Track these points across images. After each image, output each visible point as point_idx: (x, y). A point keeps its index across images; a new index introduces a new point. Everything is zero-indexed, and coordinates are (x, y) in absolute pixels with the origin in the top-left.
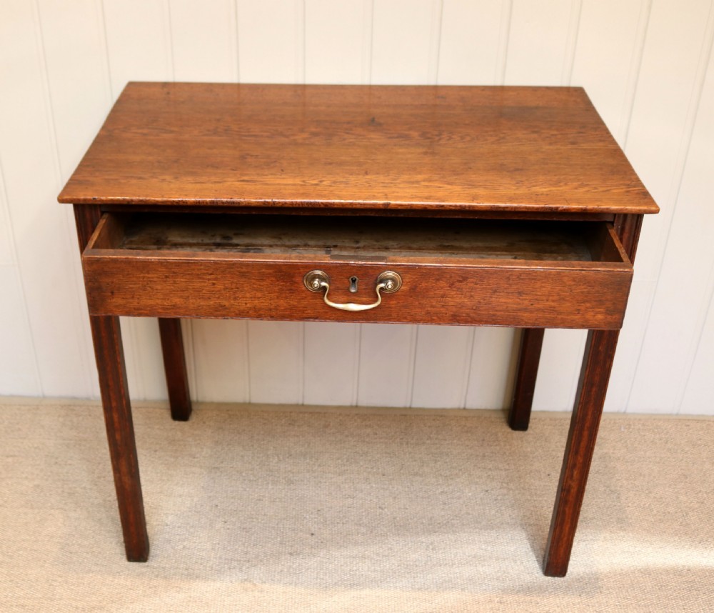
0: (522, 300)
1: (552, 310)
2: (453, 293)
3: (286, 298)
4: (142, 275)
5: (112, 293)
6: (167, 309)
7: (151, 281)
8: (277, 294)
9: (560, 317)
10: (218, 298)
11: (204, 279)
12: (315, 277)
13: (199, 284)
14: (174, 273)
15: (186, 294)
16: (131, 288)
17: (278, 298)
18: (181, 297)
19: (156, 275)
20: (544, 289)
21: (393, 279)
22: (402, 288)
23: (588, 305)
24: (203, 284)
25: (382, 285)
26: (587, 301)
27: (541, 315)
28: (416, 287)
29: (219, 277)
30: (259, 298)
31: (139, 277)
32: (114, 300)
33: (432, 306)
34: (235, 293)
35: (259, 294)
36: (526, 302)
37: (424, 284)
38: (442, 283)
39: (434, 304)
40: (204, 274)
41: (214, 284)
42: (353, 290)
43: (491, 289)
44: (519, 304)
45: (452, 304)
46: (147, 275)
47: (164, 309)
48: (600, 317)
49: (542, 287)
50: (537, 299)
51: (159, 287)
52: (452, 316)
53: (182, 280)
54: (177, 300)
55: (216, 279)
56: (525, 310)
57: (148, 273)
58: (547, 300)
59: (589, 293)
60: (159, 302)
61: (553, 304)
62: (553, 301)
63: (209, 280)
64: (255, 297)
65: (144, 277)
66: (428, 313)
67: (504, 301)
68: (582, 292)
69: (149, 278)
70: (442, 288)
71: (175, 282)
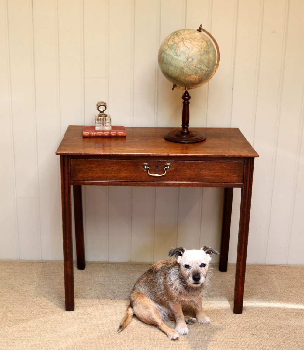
0: (211, 172)
1: (220, 176)
2: (189, 170)
3: (136, 173)
4: (90, 165)
5: (79, 172)
6: (97, 178)
7: (92, 167)
8: (133, 172)
9: (222, 178)
10: (114, 173)
11: (109, 166)
12: (145, 165)
13: (108, 169)
14: (100, 164)
15: (103, 172)
16: (86, 170)
17: (133, 173)
18: (102, 173)
19: (94, 165)
20: (217, 169)
21: (170, 166)
22: (173, 169)
23: (231, 174)
24: (109, 168)
25: (166, 167)
26: (231, 173)
27: (216, 178)
28: (177, 168)
29: (115, 166)
30: (127, 173)
31: (89, 166)
32: (79, 175)
33: (182, 175)
34: (119, 171)
35: (127, 172)
36: (212, 173)
37: (179, 167)
38: (185, 167)
39: (183, 174)
40: (110, 165)
41: (113, 168)
42: (157, 170)
43: (200, 169)
44: (209, 174)
45: (189, 174)
46: (91, 165)
47: (96, 177)
48: (235, 178)
49: (216, 168)
50: (215, 172)
51: (95, 170)
52: (189, 178)
53: (103, 167)
54: (100, 174)
55: (113, 166)
56: (211, 176)
57: (92, 165)
58: (218, 173)
59: (231, 169)
60: (94, 175)
61: (220, 174)
62: (220, 173)
63: (111, 167)
64: (125, 173)
65: (90, 166)
66: (181, 178)
67: (204, 173)
68: (229, 169)
69: (91, 166)
70: (185, 169)
71: (100, 168)
